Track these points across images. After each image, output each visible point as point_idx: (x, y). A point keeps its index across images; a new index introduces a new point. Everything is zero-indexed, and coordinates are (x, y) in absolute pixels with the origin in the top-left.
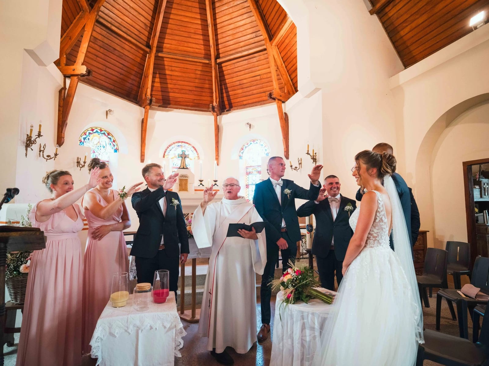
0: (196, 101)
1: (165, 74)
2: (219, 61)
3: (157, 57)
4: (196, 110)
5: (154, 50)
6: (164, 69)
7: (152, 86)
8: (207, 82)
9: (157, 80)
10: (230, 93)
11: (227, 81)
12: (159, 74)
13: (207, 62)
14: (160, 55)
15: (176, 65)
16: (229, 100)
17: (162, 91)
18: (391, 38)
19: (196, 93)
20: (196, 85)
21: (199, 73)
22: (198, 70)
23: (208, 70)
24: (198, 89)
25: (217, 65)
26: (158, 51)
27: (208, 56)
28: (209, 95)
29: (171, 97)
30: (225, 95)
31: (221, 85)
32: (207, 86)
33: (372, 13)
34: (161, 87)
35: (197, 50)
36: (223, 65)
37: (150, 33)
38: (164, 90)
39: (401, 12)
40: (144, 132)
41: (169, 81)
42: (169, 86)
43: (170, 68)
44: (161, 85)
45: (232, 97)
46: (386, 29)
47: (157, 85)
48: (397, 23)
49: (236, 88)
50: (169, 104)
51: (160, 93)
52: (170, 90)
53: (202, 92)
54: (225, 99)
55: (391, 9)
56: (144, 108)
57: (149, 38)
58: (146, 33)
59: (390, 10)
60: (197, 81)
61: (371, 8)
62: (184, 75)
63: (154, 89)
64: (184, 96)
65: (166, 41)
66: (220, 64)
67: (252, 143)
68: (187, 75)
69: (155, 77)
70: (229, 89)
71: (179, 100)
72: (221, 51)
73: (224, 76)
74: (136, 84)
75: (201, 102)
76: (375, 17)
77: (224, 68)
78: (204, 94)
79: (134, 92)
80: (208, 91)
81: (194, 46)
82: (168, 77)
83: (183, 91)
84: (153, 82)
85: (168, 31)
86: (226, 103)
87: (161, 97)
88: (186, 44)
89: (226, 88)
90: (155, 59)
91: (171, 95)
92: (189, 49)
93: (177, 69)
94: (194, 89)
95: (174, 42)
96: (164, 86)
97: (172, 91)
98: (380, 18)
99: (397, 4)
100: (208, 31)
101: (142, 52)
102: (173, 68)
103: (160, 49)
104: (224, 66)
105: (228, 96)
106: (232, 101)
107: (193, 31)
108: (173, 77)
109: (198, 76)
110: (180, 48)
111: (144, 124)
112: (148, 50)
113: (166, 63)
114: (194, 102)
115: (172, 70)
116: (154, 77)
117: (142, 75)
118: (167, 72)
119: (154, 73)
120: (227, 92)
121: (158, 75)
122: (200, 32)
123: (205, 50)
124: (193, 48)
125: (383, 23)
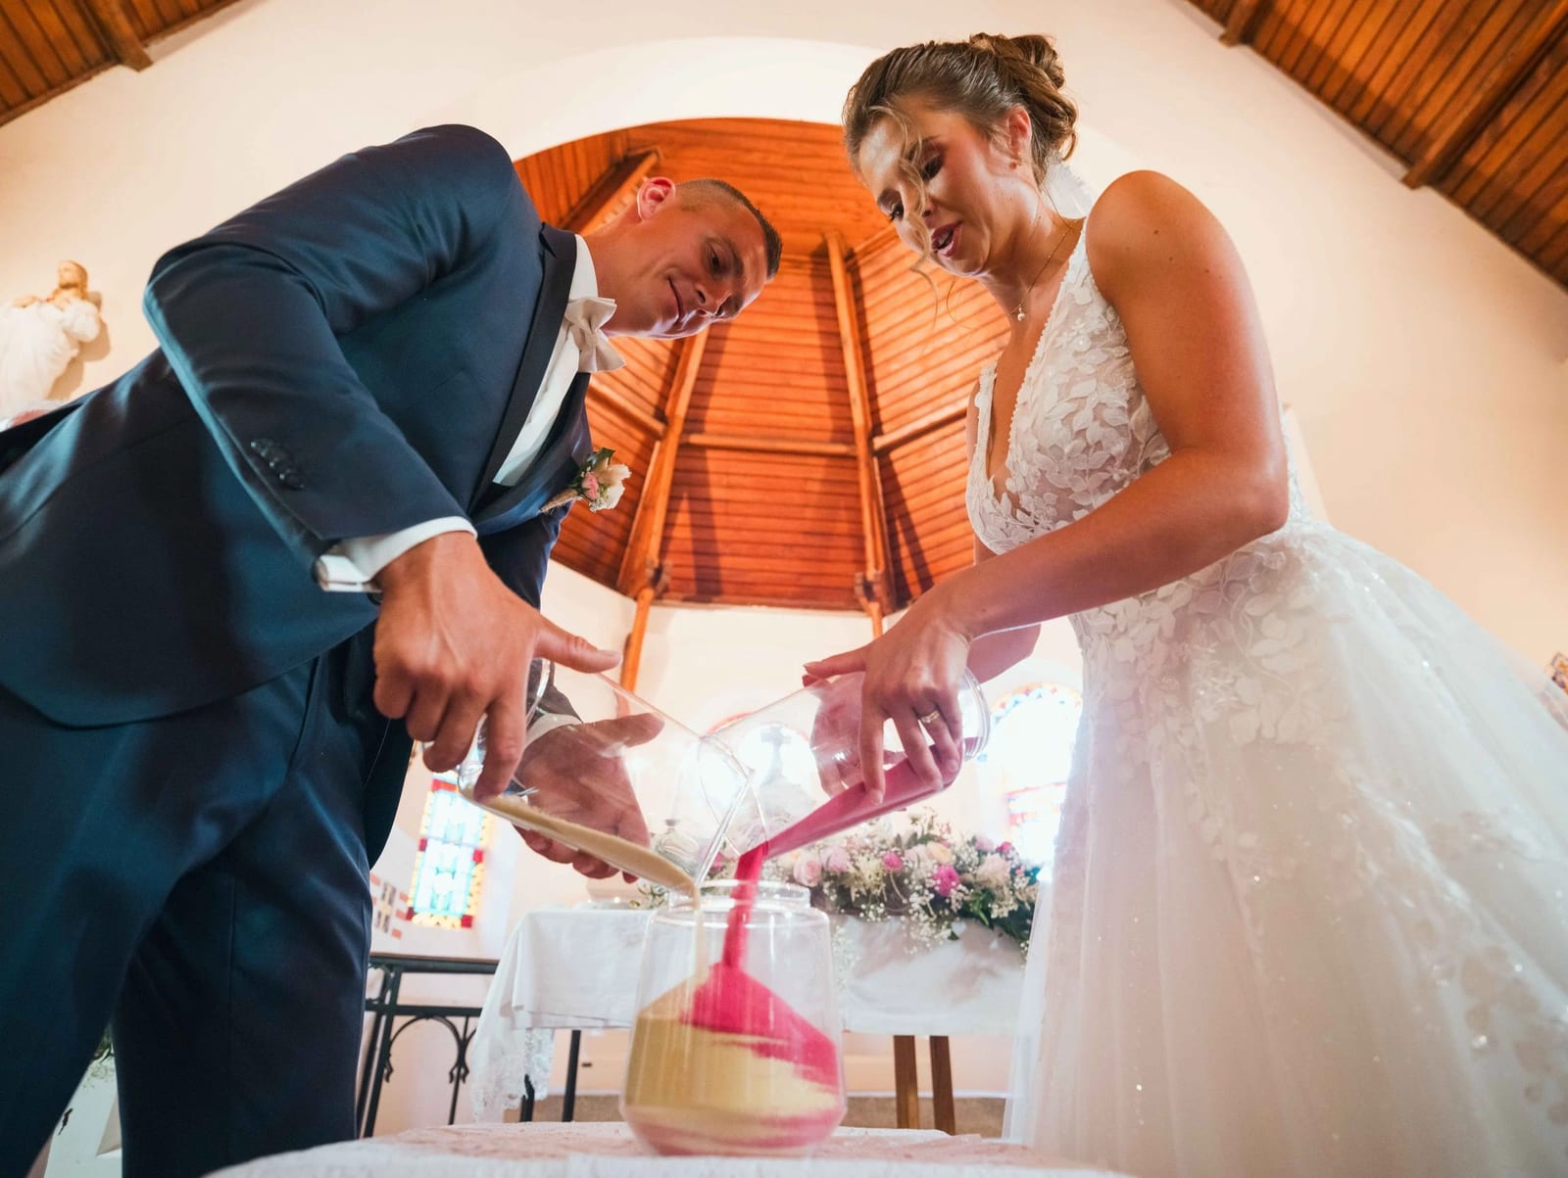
0: (806, 581)
1: (708, 500)
2: (879, 442)
3: (684, 447)
4: (807, 607)
5: (677, 427)
6: (706, 485)
7: (666, 539)
8: (843, 514)
9: (683, 518)
10: (924, 543)
11: (911, 504)
12: (691, 499)
13: (841, 449)
14: (695, 439)
15: (743, 468)
16: (921, 566)
17: (696, 553)
18: (1515, 245)
19: (806, 553)
20: (808, 526)
21: (816, 487)
22: (814, 480)
23: (846, 475)
24: (812, 540)
25: (875, 460)
26: (686, 431)
27: (845, 433)
28: (850, 555)
29: (725, 568)
30: (904, 551)
31: (890, 521)
32: (843, 527)
33: (1411, 183)
34: (695, 540)
35: (809, 422)
36: (894, 455)
37: (668, 382)
38: (704, 550)
39: (1534, 146)
40: (628, 675)
41: (718, 520)
42: (720, 534)
43: (725, 480)
44: (693, 532)
45: (929, 556)
46: (1486, 219)
47: (682, 533)
48: (1525, 189)
49: (942, 522)
50: (718, 593)
51: (690, 560)
52: (721, 548)
53: (827, 547)
54: (908, 564)
55: (1487, 153)
56: (635, 599)
57: (664, 396)
58: (658, 383)
59: (1484, 157)
60: (809, 513)
61: (1400, 170)
62: (768, 497)
63: (672, 546)
64: (767, 564)
65: (714, 402)
66: (883, 454)
67: (1021, 697)
68: (778, 497)
69: (677, 511)
70: (919, 530)
71: (749, 578)
72: (884, 415)
73: (898, 488)
74: (615, 531)
75: (823, 582)
76: (1429, 196)
77: (897, 466)
78: (832, 554)
79: (607, 559)
80: (848, 542)
81: (801, 408)
82: (716, 507)
83: (763, 549)
84: (668, 525)
85: (722, 374)
86: (911, 577)
87: (690, 573)
88: (775, 406)
89: (909, 528)
90: (678, 457)
91: (725, 562)
92: (786, 419)
93: (747, 481)
94: (800, 539)
95: (738, 403)
96: (704, 534)
97: (727, 551)
98: (1452, 195)
99: (1508, 129)
100: (842, 361)
101: (640, 436)
102: (734, 480)
103: (693, 423)
104: (898, 459)
105: (917, 554)
106: (933, 569)
107: (795, 367)
108: (732, 508)
109: (814, 499)
110: (757, 418)
111: (632, 650)
112: (658, 426)
113: (711, 465)
114: (799, 583)
115: (730, 487)
116: (671, 511)
117: (637, 505)
118: (716, 493)
119: (674, 498)
120: (913, 540)
121: (684, 505)
122: (819, 367)
123: (834, 418)
124: (796, 415)
125: (1468, 207)
